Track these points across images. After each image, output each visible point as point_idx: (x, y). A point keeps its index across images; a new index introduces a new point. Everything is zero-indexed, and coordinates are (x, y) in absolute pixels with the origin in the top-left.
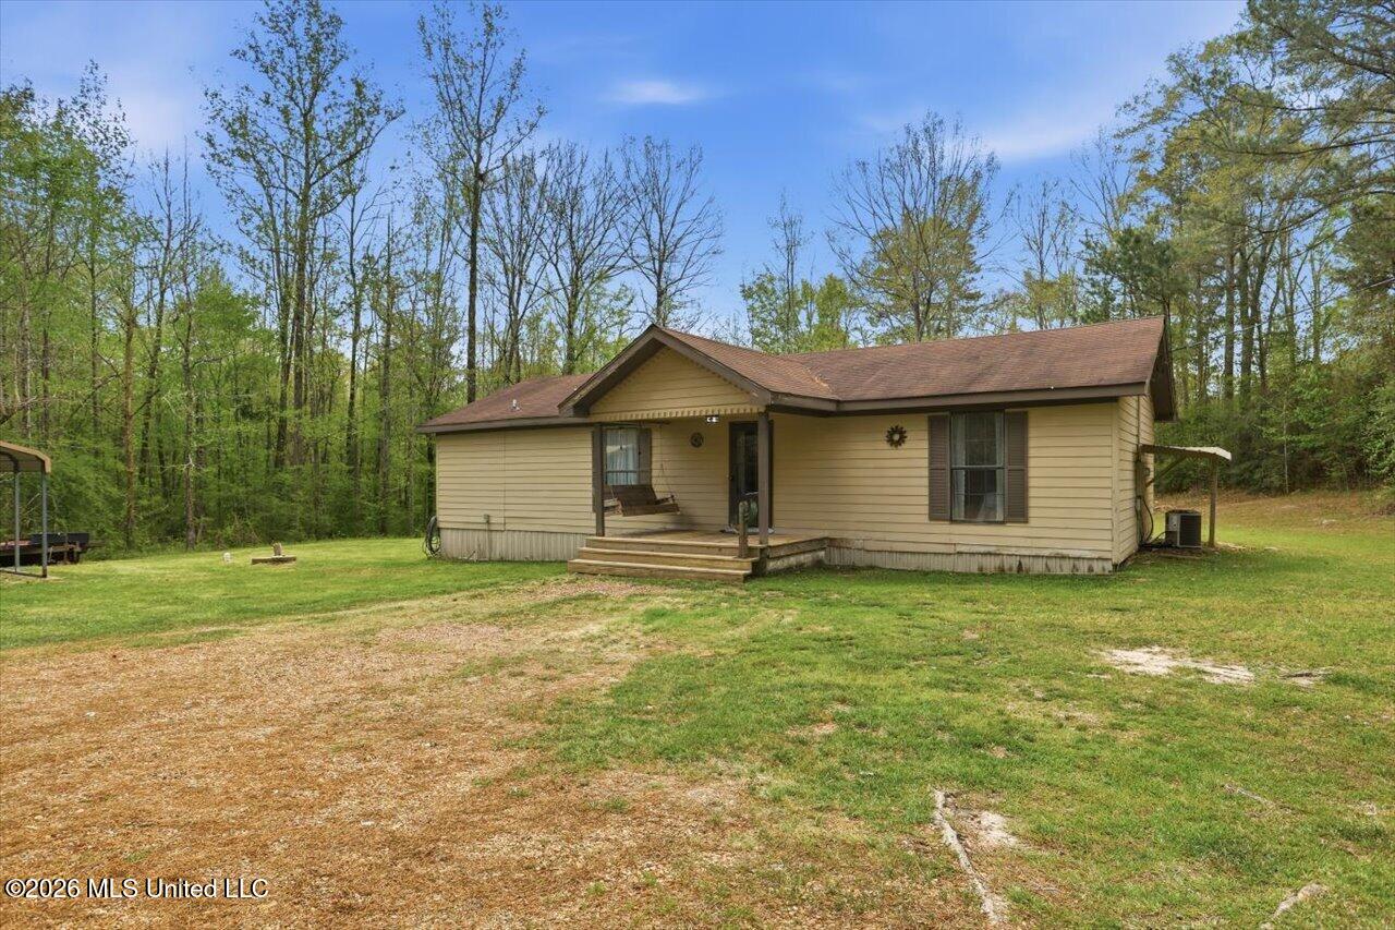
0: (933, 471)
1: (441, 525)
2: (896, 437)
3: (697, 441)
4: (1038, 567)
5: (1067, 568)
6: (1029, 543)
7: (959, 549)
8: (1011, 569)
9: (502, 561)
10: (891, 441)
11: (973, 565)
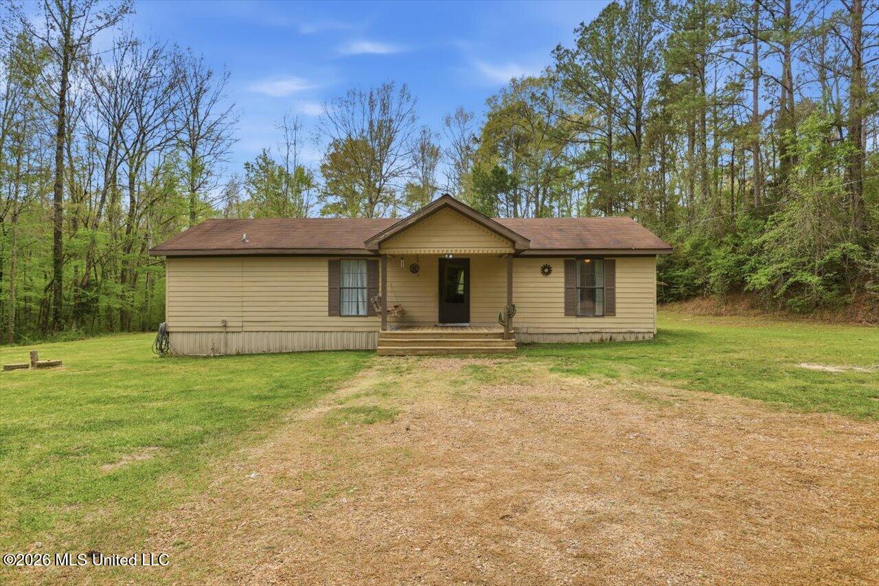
0: (567, 289)
1: (170, 330)
2: (546, 270)
3: (414, 269)
4: (619, 338)
5: (633, 338)
6: (615, 326)
7: (581, 331)
8: (606, 340)
9: (238, 354)
10: (543, 272)
11: (587, 339)
